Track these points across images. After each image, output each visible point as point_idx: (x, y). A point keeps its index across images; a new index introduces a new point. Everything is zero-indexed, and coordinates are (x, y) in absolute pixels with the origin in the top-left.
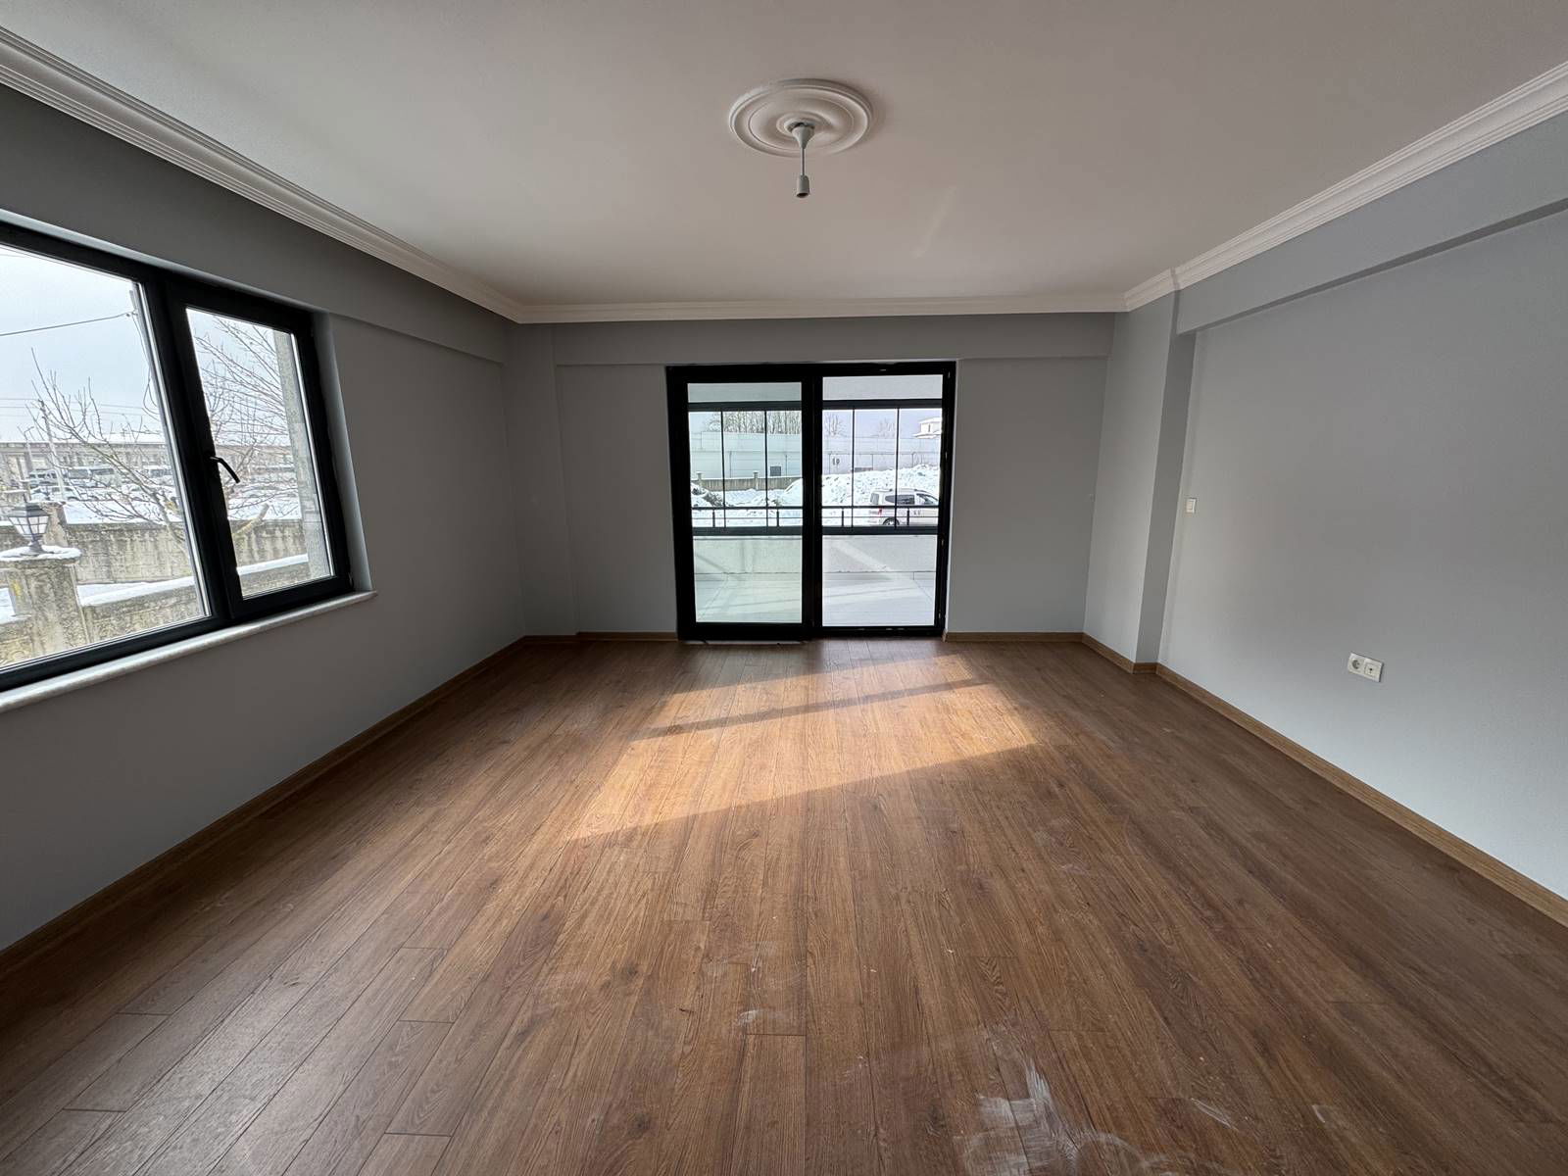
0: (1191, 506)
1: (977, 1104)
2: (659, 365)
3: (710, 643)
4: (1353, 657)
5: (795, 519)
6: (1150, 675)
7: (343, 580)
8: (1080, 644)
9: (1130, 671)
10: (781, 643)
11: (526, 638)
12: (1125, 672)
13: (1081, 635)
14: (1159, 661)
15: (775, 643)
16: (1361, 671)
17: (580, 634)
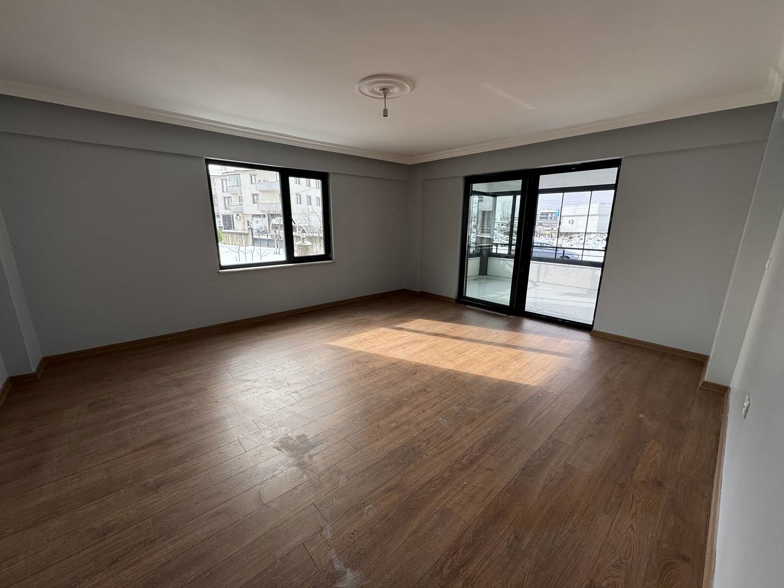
2: (460, 176)
7: (327, 256)
11: (404, 289)
13: (707, 357)
17: (422, 292)
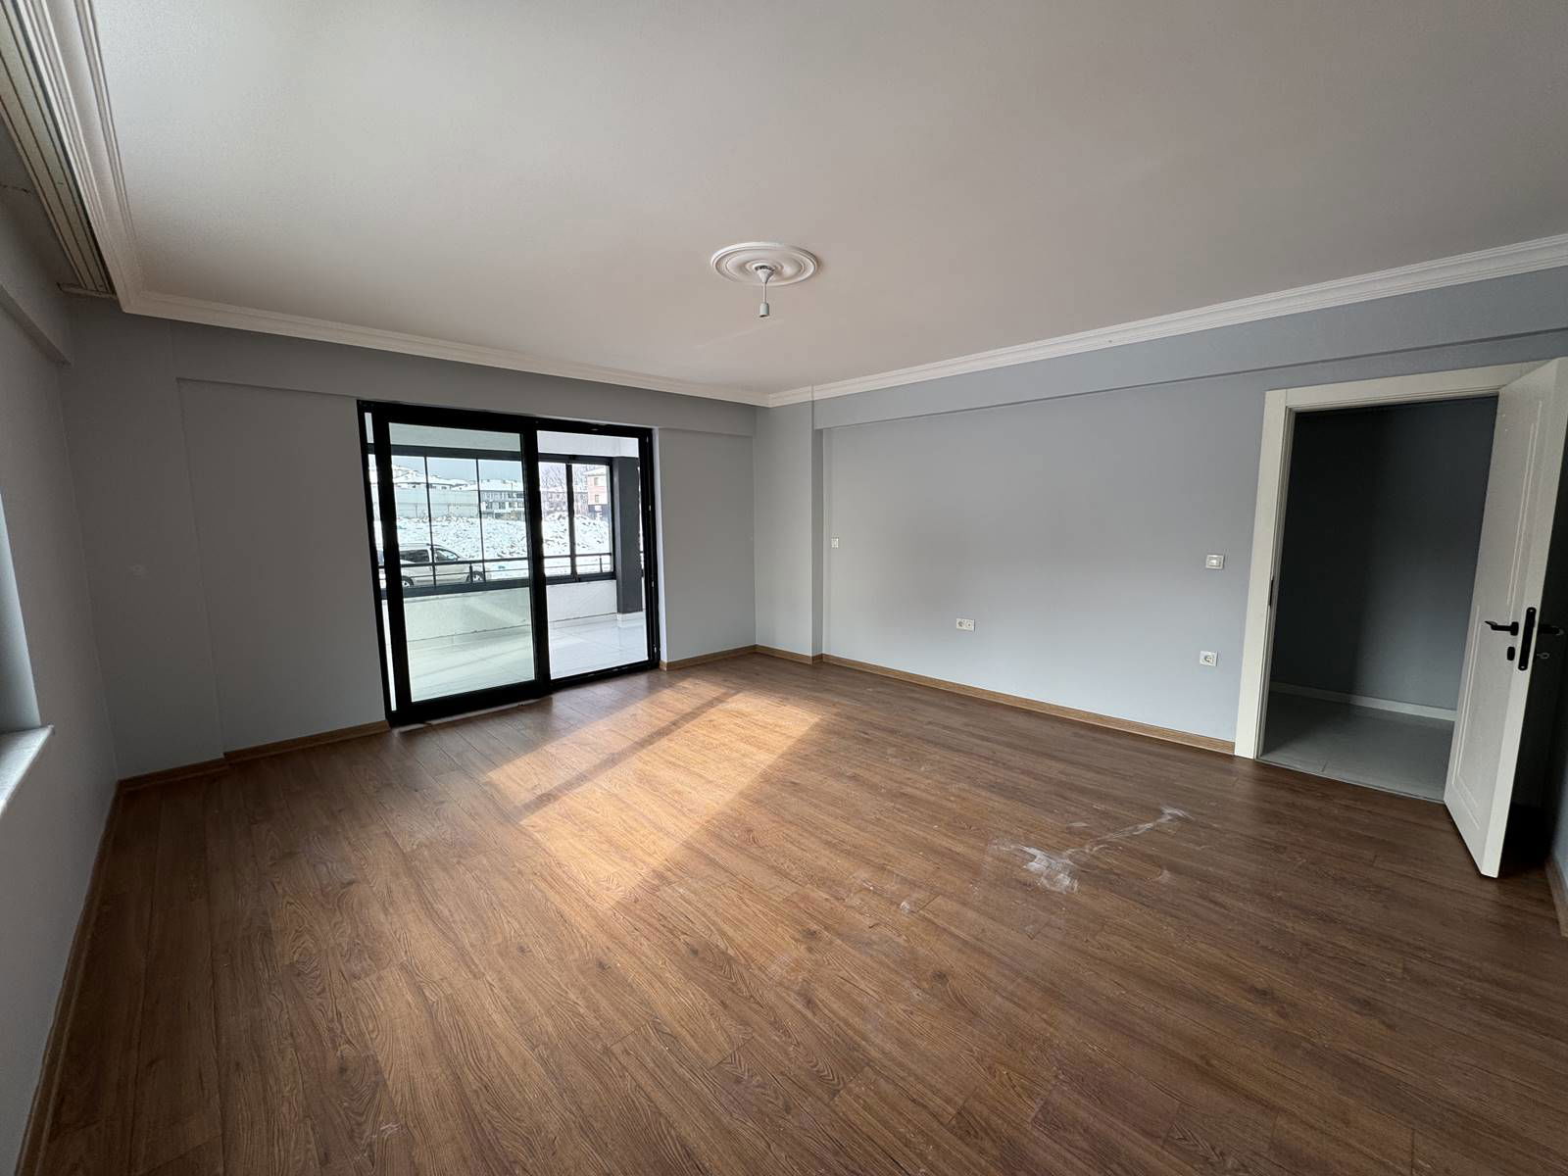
0: (835, 543)
1: (1027, 870)
3: (435, 722)
4: (958, 620)
5: (521, 571)
6: (821, 663)
8: (756, 653)
9: (810, 663)
10: (523, 703)
12: (807, 665)
13: (755, 647)
14: (824, 652)
15: (516, 705)
16: (964, 627)
